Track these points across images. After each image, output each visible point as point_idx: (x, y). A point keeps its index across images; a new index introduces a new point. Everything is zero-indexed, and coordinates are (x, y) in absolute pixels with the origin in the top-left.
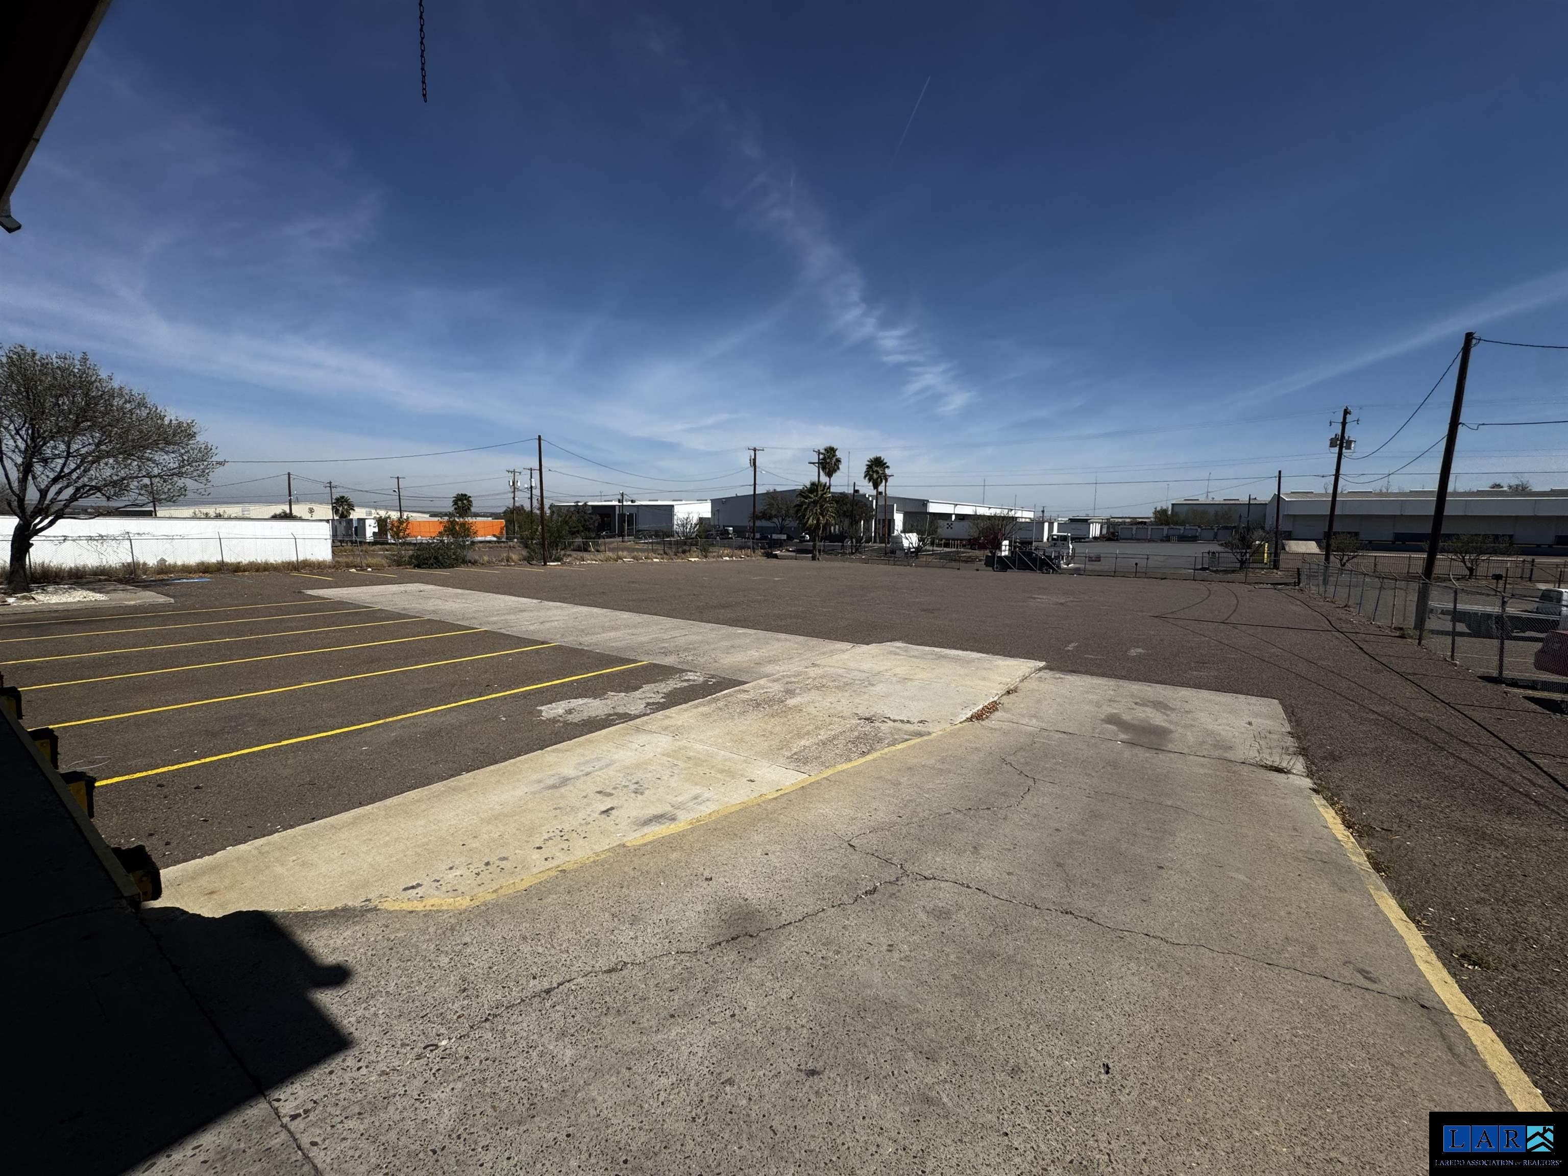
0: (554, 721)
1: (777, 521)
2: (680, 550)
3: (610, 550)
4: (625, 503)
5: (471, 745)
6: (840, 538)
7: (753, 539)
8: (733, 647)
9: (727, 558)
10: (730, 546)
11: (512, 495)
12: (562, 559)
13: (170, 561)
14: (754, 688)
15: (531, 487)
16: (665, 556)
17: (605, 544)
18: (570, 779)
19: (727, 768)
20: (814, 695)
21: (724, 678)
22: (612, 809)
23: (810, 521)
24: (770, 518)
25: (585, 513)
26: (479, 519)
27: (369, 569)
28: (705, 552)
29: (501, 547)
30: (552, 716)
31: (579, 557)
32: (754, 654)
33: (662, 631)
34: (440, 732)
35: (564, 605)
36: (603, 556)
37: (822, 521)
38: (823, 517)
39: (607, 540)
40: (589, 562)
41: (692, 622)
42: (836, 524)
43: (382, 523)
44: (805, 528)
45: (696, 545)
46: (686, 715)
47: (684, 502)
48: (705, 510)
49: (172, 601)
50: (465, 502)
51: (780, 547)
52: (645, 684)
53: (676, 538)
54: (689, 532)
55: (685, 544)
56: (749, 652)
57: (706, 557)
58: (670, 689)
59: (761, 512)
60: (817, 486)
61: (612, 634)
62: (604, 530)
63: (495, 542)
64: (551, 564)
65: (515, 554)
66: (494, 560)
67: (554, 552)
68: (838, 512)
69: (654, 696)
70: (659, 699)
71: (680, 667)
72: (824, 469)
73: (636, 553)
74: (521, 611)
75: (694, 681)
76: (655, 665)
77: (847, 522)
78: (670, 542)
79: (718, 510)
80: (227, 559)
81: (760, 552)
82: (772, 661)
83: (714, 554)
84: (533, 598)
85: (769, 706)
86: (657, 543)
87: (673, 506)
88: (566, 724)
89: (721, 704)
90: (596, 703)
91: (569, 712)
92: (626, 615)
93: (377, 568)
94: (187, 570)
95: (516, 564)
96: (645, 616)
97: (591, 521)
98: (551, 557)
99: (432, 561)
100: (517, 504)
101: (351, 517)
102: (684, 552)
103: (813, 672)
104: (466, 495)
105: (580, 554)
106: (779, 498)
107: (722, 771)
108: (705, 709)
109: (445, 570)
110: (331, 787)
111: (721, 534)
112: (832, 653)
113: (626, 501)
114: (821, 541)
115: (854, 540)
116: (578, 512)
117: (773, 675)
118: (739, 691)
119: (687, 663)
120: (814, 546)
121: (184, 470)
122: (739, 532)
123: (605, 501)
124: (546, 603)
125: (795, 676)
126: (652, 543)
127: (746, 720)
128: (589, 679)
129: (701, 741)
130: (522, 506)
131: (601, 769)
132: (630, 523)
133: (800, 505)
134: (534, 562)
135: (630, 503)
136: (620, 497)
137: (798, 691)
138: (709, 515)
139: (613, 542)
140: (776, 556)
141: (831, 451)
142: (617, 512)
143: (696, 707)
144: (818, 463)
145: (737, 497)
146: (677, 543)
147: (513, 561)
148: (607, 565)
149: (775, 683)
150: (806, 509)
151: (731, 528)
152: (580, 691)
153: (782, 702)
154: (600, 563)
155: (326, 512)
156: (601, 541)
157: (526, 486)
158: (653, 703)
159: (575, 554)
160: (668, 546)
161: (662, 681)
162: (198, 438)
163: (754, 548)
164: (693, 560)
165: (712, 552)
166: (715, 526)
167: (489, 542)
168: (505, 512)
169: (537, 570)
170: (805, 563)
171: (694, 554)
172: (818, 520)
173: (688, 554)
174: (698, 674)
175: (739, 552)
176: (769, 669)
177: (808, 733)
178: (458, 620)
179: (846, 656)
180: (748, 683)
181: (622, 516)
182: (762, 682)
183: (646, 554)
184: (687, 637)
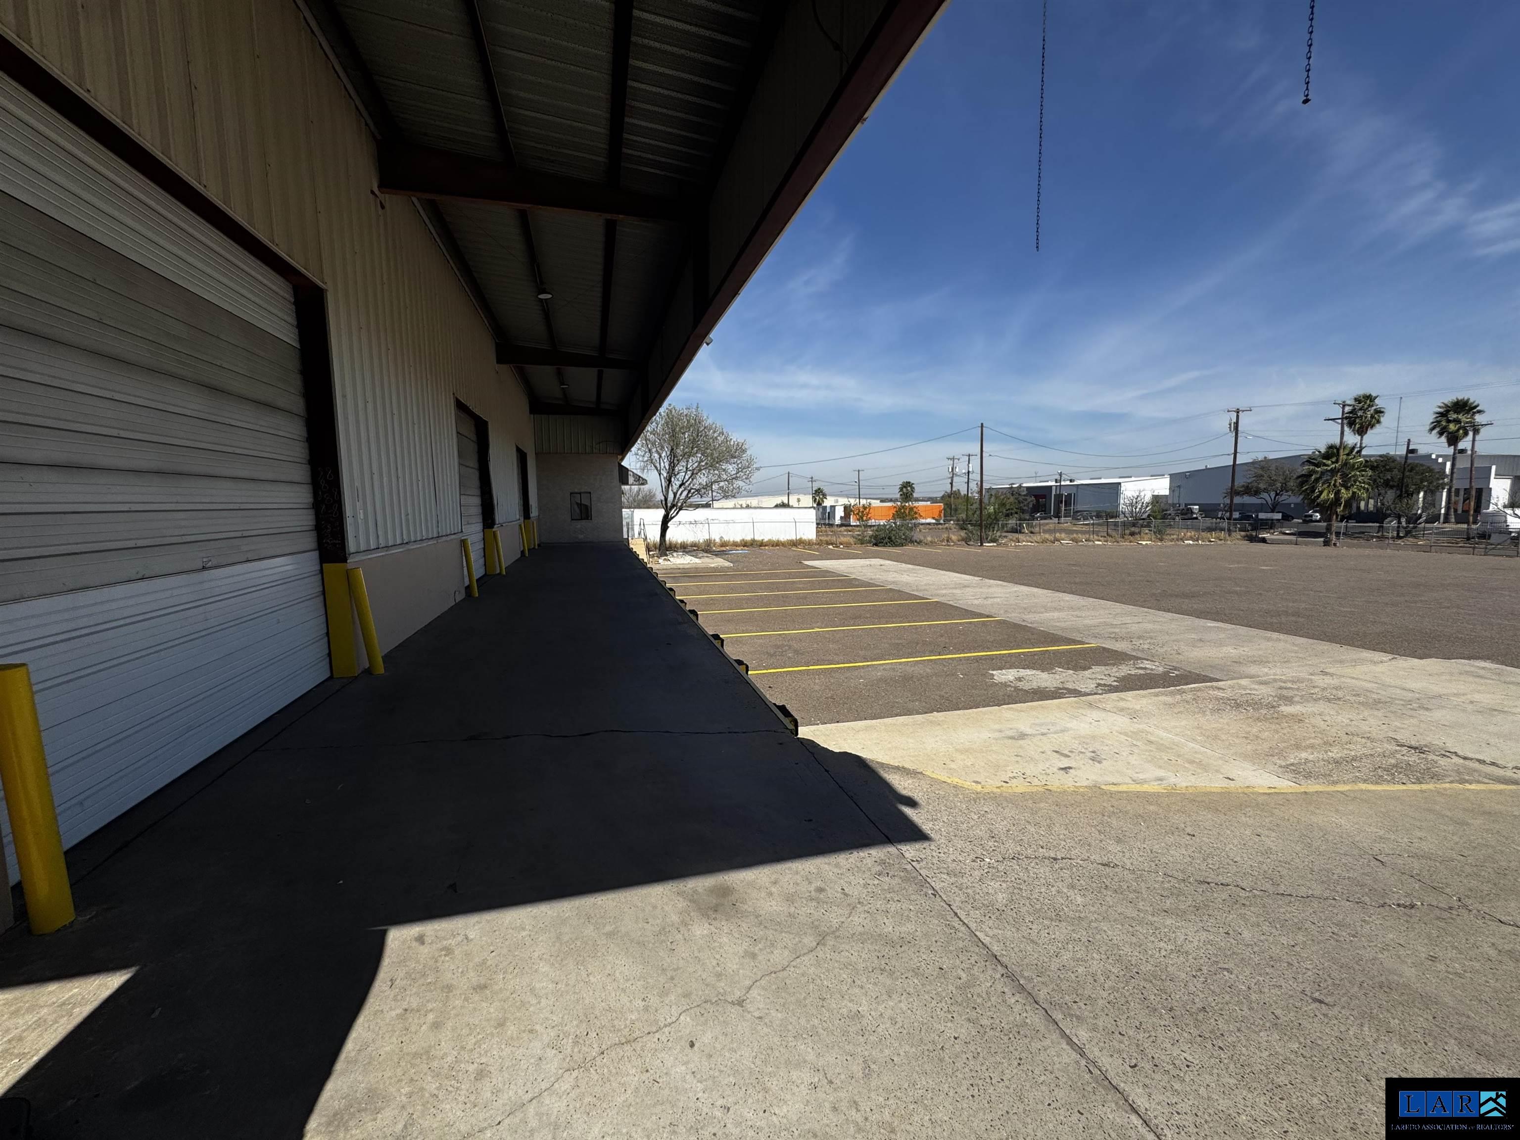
0: (1005, 685)
1: (1267, 498)
2: (1127, 532)
3: (1045, 532)
4: (1063, 483)
5: (938, 693)
6: (1378, 516)
7: (1229, 519)
8: (1201, 640)
9: (1191, 542)
10: (1197, 529)
11: (950, 481)
12: (998, 540)
13: (726, 538)
14: (1232, 687)
15: (969, 472)
16: (1109, 539)
17: (1040, 525)
18: (1027, 735)
19: (1198, 761)
20: (1321, 706)
21: (1190, 672)
22: (1070, 768)
23: (1324, 496)
24: (1257, 492)
25: (1019, 495)
26: (921, 503)
27: (842, 546)
28: (1160, 534)
29: (939, 529)
30: (1003, 681)
31: (1014, 539)
32: (1230, 651)
33: (1110, 616)
34: (912, 677)
35: (1005, 584)
36: (1039, 537)
37: (1345, 494)
38: (1347, 488)
39: (1042, 522)
40: (1024, 543)
41: (1146, 610)
42: (1369, 498)
43: (847, 509)
44: (1313, 503)
45: (1148, 526)
46: (1144, 701)
47: (1133, 479)
48: (1162, 486)
49: (732, 565)
50: (909, 488)
51: (1271, 528)
52: (1093, 665)
53: (1121, 519)
54: (1140, 512)
55: (1134, 525)
56: (1225, 649)
57: (1161, 540)
58: (1123, 674)
59: (1243, 486)
60: (1338, 450)
61: (1056, 615)
62: (1039, 512)
63: (934, 524)
64: (987, 544)
65: (954, 535)
66: (936, 540)
67: (990, 533)
68: (1375, 481)
69: (1104, 678)
70: (1109, 681)
71: (1134, 654)
72: (1351, 424)
73: (1075, 535)
74: (965, 586)
75: (1152, 670)
76: (1104, 649)
77: (1390, 495)
78: (1116, 524)
79: (1179, 487)
80: (756, 538)
81: (1238, 535)
82: (1260, 661)
83: (1175, 536)
84: (974, 575)
85: (1253, 709)
86: (1098, 524)
87: (1120, 484)
88: (1017, 689)
89: (1189, 697)
90: (1045, 675)
91: (1019, 679)
92: (1067, 597)
93: (848, 545)
94: (735, 544)
95: (955, 544)
96: (1091, 600)
97: (1026, 503)
98: (987, 539)
99: (887, 540)
100: (954, 489)
101: (824, 504)
102: (1132, 534)
103: (1321, 681)
104: (909, 483)
105: (1016, 535)
106: (1273, 467)
107: (1192, 762)
108: (1169, 699)
109: (897, 548)
110: (845, 703)
111: (1182, 514)
112: (1355, 662)
113: (1064, 480)
114: (1341, 521)
115: (1403, 520)
116: (1013, 495)
117: (1259, 676)
118: (1212, 687)
119: (1143, 651)
120: (1329, 529)
121: (738, 475)
122: (1208, 511)
123: (1041, 482)
124: (987, 580)
125: (1293, 682)
126: (1093, 524)
127: (1222, 717)
128: (1035, 653)
129: (1165, 729)
130: (959, 490)
131: (1056, 733)
132: (1068, 504)
133: (1309, 475)
134: (971, 543)
135: (1068, 483)
136: (1058, 477)
137: (1296, 699)
138: (1166, 492)
139: (1047, 524)
140: (1264, 540)
141: (1366, 400)
142: (1054, 493)
143: (1157, 695)
144: (1342, 419)
145: (1207, 469)
146: (1124, 524)
147: (953, 542)
148: (1042, 547)
149: (1262, 687)
150: (1317, 480)
151: (1197, 507)
152: (1027, 663)
153: (1273, 707)
154: (1036, 544)
155: (807, 500)
156: (1035, 522)
157: (964, 471)
158: (1105, 685)
159: (1010, 535)
160: (1113, 527)
161: (1114, 665)
162: (748, 452)
163: (1229, 530)
164: (1144, 543)
165: (1170, 535)
166: (1174, 505)
167: (929, 524)
168: (943, 497)
169: (974, 549)
170: (1313, 549)
171: (1146, 537)
172: (1338, 493)
173: (1138, 536)
174: (1157, 664)
175: (1209, 535)
176: (1253, 669)
177: (1312, 746)
178: (913, 591)
179: (1380, 668)
180: (1222, 681)
181: (1059, 497)
182: (1244, 682)
183: (1088, 536)
184: (1141, 624)
